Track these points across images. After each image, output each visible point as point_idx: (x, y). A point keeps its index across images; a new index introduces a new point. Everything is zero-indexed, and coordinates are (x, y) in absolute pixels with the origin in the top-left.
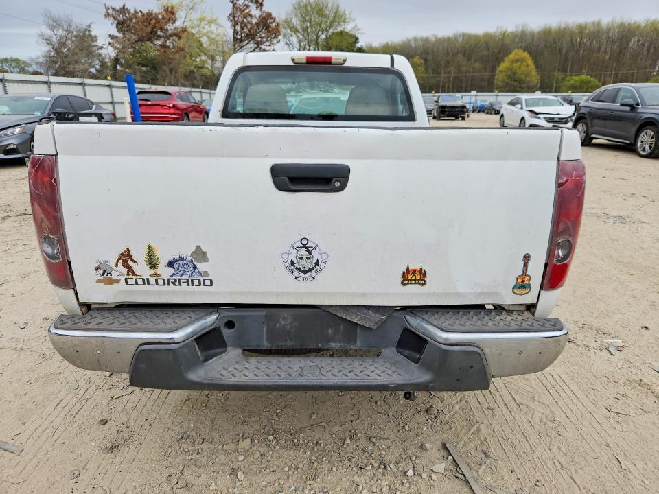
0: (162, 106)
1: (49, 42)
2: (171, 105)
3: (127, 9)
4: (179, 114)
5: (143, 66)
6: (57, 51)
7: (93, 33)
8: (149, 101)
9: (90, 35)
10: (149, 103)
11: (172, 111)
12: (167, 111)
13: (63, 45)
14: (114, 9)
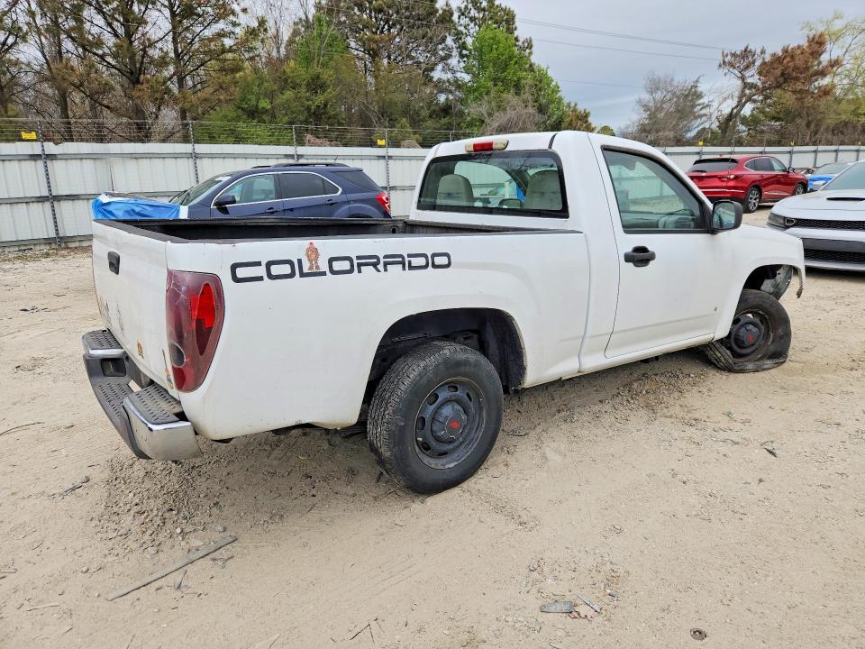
0: (720, 178)
1: (646, 108)
2: (732, 177)
3: (750, 51)
4: (742, 188)
5: (777, 119)
6: (650, 117)
7: (699, 89)
8: (705, 172)
9: (696, 92)
10: (704, 174)
11: (732, 184)
12: (724, 184)
13: (659, 109)
14: (734, 55)
